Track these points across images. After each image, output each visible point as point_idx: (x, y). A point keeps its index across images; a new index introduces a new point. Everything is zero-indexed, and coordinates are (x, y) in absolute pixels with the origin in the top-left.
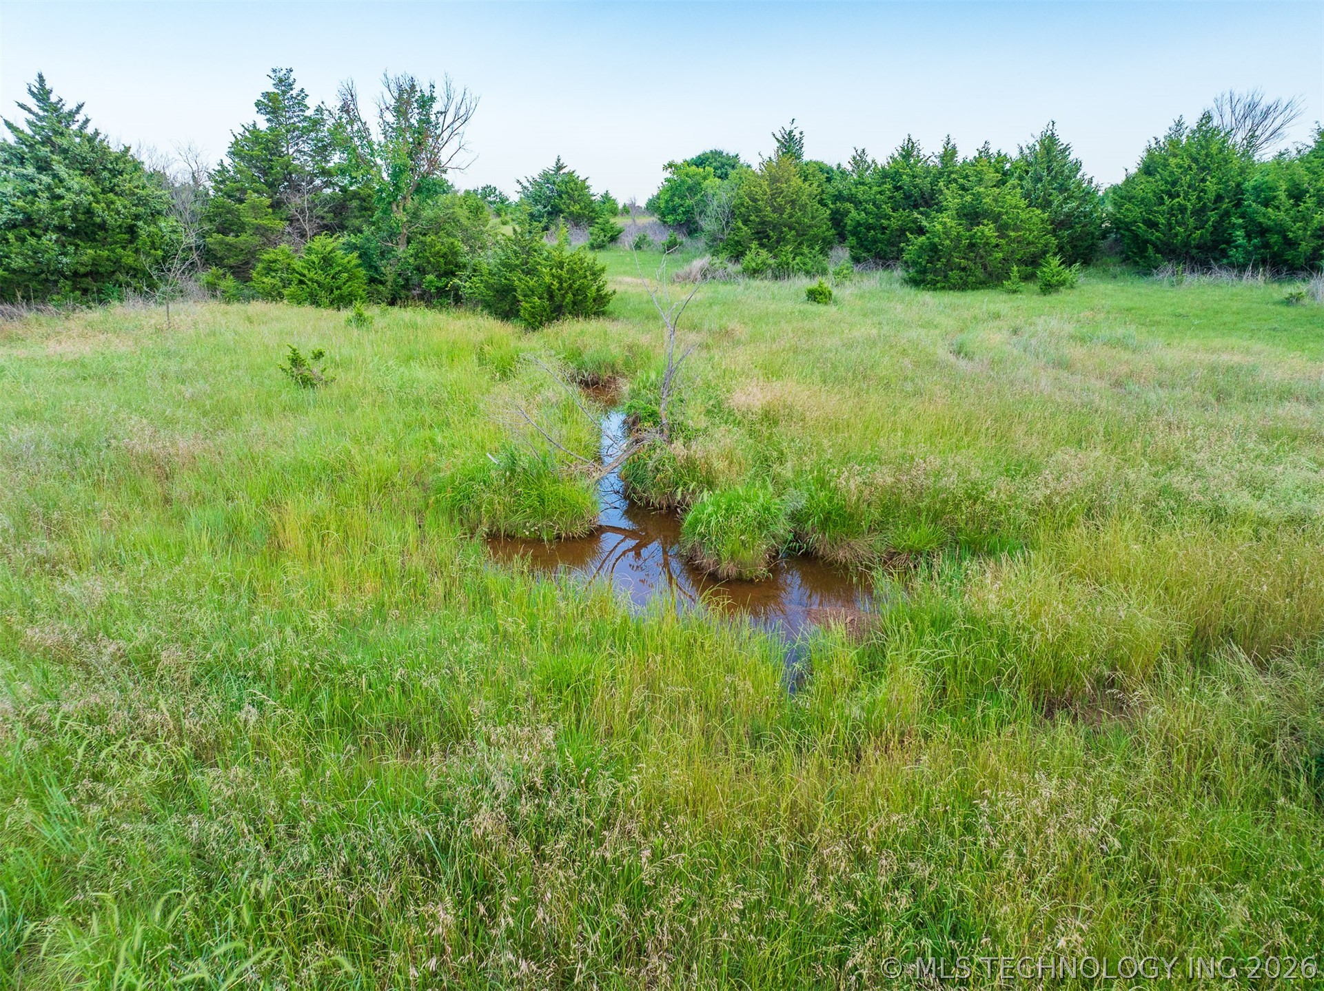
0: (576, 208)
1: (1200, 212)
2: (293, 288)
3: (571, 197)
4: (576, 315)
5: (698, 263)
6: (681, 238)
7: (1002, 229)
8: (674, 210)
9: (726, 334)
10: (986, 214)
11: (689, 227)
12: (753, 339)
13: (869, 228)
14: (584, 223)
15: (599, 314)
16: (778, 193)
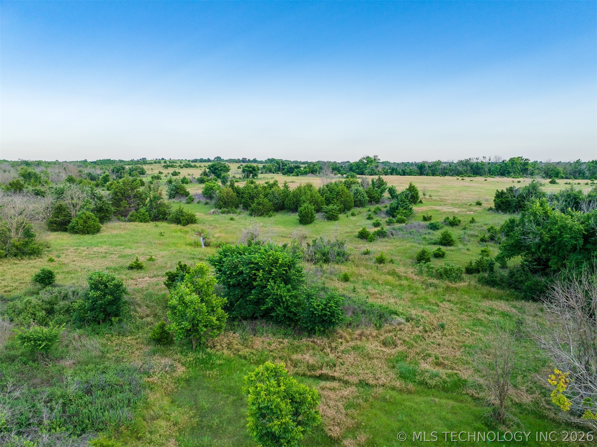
0: (182, 192)
1: (294, 204)
2: (138, 219)
3: (181, 190)
4: (192, 223)
5: (212, 210)
6: (208, 201)
7: (264, 206)
8: (206, 194)
9: (216, 226)
10: (261, 204)
11: (211, 198)
12: (220, 227)
13: (246, 203)
14: (184, 196)
15: (195, 223)
16: (228, 196)
